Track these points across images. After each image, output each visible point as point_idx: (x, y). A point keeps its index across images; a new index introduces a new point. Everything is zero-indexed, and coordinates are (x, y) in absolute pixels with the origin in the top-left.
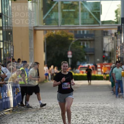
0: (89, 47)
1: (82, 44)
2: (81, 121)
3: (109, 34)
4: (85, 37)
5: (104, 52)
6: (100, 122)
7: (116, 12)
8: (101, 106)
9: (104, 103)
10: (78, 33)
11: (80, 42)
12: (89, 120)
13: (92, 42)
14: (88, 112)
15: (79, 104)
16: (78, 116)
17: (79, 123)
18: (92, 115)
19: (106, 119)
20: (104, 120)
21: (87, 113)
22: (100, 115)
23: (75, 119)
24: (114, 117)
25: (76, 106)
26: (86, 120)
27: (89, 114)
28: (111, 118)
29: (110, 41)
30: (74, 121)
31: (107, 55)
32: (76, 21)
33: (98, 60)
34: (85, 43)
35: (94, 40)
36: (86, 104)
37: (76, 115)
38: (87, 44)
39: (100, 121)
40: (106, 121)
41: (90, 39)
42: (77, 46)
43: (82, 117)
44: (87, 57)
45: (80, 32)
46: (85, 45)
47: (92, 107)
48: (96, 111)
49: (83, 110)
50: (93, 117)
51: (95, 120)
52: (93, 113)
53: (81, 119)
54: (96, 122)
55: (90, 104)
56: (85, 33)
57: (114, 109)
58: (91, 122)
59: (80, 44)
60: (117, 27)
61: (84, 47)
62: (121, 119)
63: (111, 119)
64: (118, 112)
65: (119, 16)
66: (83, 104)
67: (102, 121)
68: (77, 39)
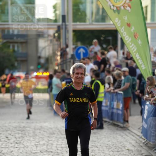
0: (20, 51)
1: (11, 47)
2: (13, 144)
3: (46, 36)
4: (15, 38)
5: (40, 57)
6: (37, 146)
7: (55, 7)
8: (38, 126)
9: (40, 122)
10: (6, 32)
11: (8, 44)
12: (24, 144)
13: (24, 45)
14: (22, 134)
15: (10, 123)
16: (10, 138)
17: (11, 147)
18: (26, 136)
19: (44, 142)
20: (42, 143)
21: (20, 135)
22: (37, 137)
23: (6, 141)
24: (54, 140)
25: (6, 126)
26: (19, 143)
27: (23, 135)
28: (51, 140)
29: (46, 44)
30: (4, 145)
31: (42, 61)
32: (4, 18)
33: (32, 68)
34: (16, 45)
35: (26, 43)
36: (19, 123)
37: (7, 137)
38: (18, 47)
39: (37, 144)
40: (44, 144)
41: (22, 40)
42: (5, 50)
43: (15, 139)
44: (18, 64)
45: (9, 31)
46: (16, 49)
47: (27, 127)
48: (31, 132)
49: (15, 131)
50: (28, 139)
51: (31, 143)
52: (29, 135)
53: (14, 142)
54: (32, 145)
55: (23, 123)
56: (16, 32)
57: (54, 129)
58: (26, 146)
59: (9, 46)
60: (56, 27)
61: (14, 51)
62: (62, 142)
63: (50, 142)
64: (59, 133)
65: (58, 12)
66: (15, 122)
67: (40, 144)
68: (5, 41)
